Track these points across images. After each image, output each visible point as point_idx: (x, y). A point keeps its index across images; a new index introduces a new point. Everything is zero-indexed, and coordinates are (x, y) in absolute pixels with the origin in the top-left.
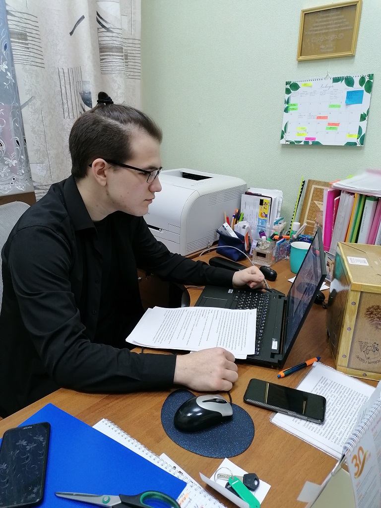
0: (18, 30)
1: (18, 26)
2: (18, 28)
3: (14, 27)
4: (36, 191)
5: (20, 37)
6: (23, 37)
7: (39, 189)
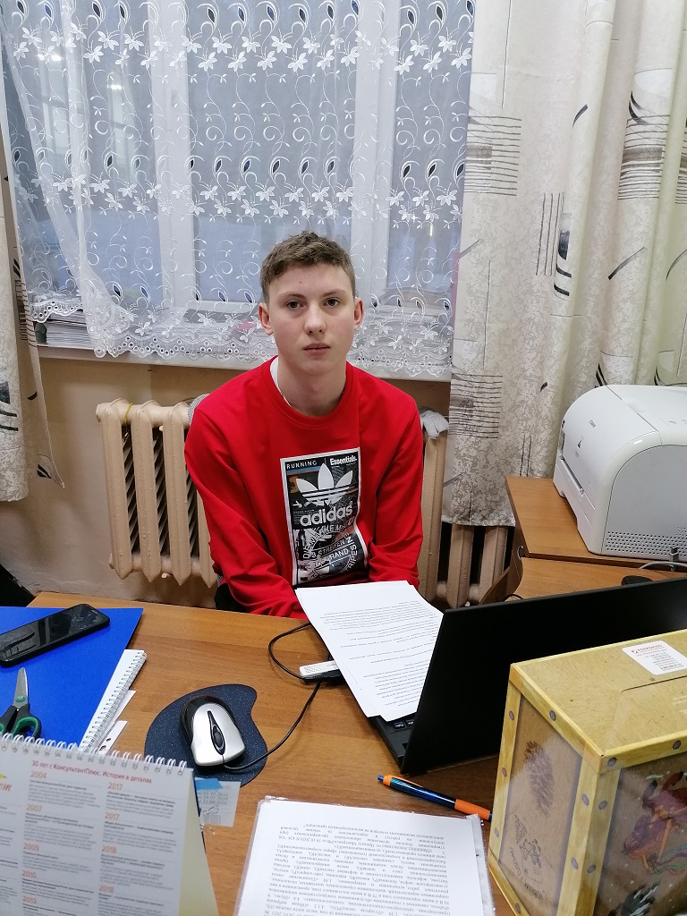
0: (481, 143)
1: (481, 137)
2: (480, 141)
3: (475, 139)
4: (453, 382)
5: (480, 153)
6: (485, 152)
7: (459, 379)
